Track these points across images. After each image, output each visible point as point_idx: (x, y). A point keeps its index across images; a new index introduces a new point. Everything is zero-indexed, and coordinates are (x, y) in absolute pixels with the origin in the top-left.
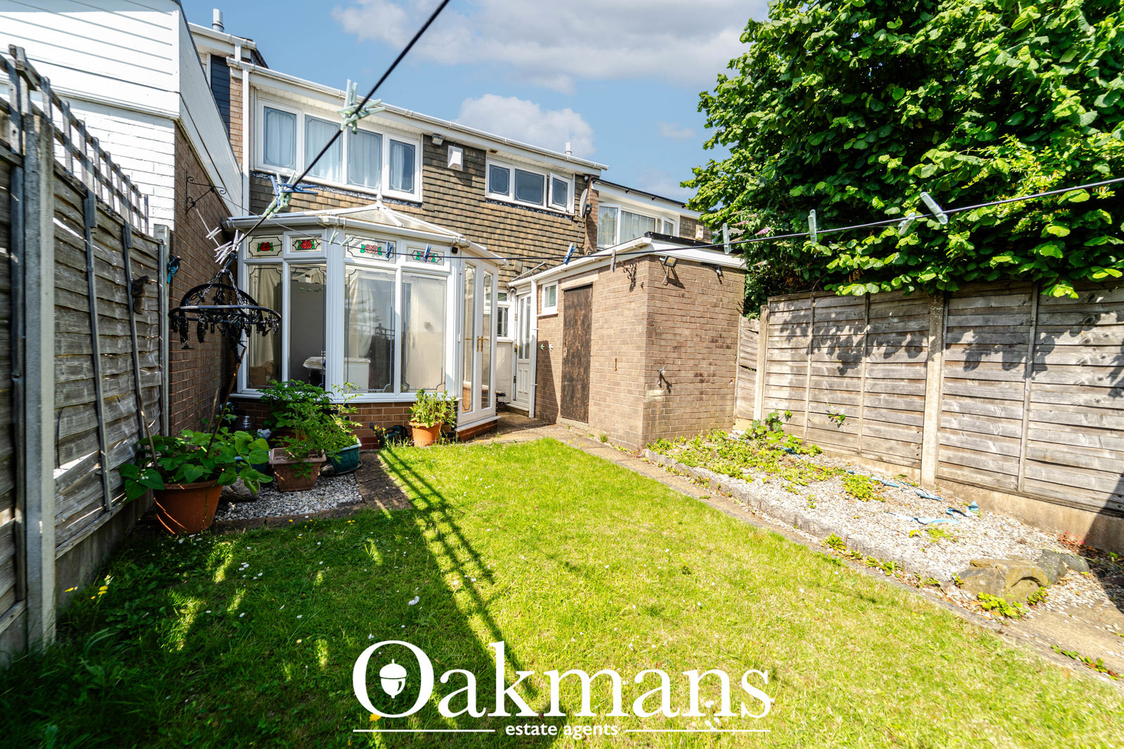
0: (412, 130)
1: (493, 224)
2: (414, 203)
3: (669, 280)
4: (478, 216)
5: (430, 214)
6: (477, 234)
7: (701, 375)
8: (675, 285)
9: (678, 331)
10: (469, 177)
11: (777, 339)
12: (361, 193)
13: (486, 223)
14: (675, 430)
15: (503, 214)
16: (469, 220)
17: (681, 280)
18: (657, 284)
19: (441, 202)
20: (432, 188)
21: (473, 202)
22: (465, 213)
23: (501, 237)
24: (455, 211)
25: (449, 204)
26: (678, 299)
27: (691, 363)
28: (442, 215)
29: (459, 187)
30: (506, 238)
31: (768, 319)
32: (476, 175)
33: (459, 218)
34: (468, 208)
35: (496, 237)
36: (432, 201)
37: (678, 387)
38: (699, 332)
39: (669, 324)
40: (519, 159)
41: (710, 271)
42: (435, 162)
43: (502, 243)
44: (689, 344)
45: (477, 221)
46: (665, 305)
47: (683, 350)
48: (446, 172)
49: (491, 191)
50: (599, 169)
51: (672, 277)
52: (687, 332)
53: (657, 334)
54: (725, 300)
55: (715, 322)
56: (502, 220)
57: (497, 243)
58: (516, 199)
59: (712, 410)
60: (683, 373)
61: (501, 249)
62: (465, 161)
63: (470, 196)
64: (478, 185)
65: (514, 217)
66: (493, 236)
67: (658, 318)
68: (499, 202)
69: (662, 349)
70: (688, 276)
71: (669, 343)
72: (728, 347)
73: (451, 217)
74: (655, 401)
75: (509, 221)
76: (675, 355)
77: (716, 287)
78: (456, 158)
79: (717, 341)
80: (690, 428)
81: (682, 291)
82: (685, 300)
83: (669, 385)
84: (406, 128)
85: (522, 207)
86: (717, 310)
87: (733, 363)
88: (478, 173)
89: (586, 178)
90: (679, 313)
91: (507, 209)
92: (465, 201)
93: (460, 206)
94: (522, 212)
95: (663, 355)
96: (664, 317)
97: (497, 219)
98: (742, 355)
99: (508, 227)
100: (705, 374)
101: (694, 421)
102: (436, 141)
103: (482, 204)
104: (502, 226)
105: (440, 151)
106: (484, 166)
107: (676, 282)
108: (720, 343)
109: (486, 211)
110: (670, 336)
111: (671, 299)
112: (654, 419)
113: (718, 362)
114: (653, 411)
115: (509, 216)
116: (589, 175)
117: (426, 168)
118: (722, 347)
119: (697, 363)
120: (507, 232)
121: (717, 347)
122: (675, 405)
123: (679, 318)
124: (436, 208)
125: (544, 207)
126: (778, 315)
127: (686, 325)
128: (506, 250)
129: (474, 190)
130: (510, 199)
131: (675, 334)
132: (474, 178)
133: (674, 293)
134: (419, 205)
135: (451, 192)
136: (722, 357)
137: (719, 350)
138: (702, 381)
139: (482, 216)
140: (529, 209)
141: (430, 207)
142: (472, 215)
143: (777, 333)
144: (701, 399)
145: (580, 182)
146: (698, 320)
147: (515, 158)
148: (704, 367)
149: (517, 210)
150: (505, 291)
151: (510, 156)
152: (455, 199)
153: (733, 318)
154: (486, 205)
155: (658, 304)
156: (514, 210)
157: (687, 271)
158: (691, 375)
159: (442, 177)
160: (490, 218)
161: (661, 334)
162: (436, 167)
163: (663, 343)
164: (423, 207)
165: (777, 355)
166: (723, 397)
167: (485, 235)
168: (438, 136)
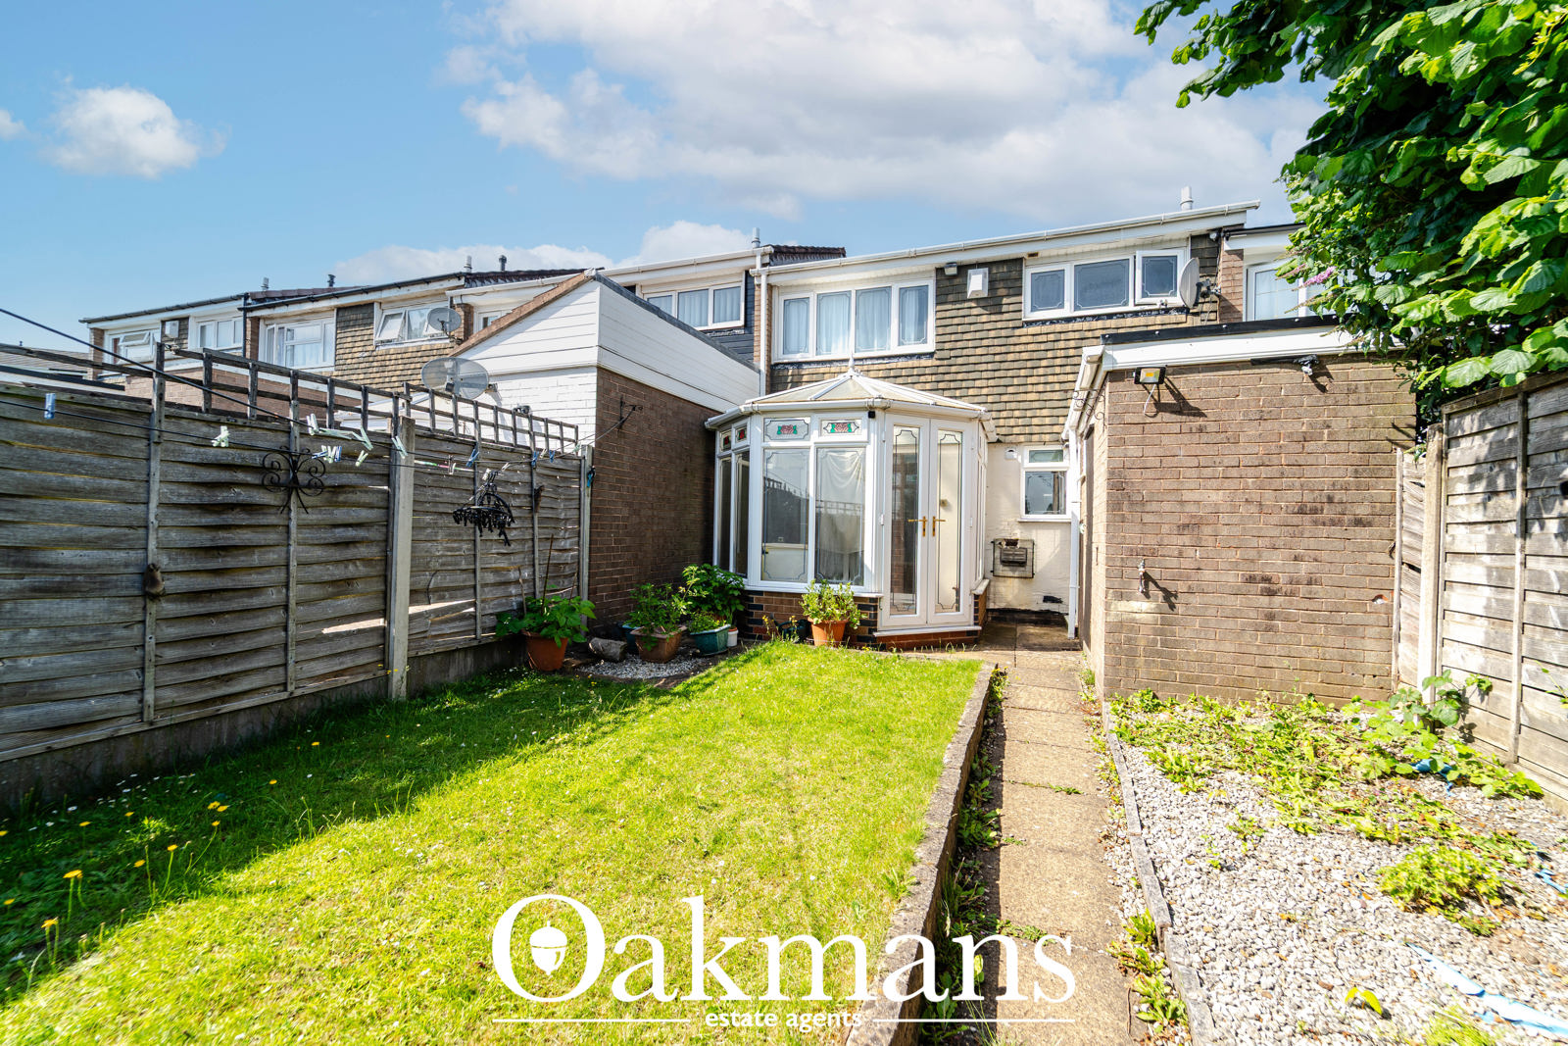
0: (922, 269)
1: (1035, 355)
2: (925, 354)
3: (1160, 407)
4: (1012, 349)
5: (945, 362)
6: (1010, 373)
7: (1267, 580)
8: (1180, 413)
9: (1187, 496)
10: (996, 301)
11: (1462, 500)
12: (866, 359)
13: (1025, 356)
14: (1192, 680)
15: (1052, 337)
16: (997, 358)
17: (1192, 403)
18: (1128, 418)
19: (959, 344)
20: (948, 330)
21: (1003, 333)
22: (992, 350)
23: (1049, 371)
24: (979, 351)
25: (970, 344)
26: (1186, 438)
27: (1234, 556)
28: (960, 361)
29: (984, 318)
30: (1057, 370)
31: (1442, 457)
32: (1008, 296)
33: (984, 359)
34: (996, 342)
35: (1041, 371)
36: (947, 346)
37: (1196, 600)
38: (1255, 495)
39: (1165, 484)
40: (1078, 249)
41: (1284, 374)
42: (951, 298)
43: (1050, 379)
44: (1224, 518)
45: (1010, 357)
46: (1148, 451)
47: (1207, 530)
48: (966, 305)
49: (1033, 309)
50: (1243, 211)
51: (1167, 398)
52: (1217, 497)
53: (1132, 503)
54: (1340, 425)
55: (1308, 471)
56: (1049, 346)
57: (1042, 379)
58: (1076, 308)
59: (1311, 655)
60: (1208, 575)
61: (1048, 387)
62: (992, 284)
63: (999, 325)
64: (1012, 308)
65: (1071, 335)
66: (1035, 372)
67: (1135, 476)
68: (1044, 322)
69: (1146, 529)
70: (1213, 391)
71: (1168, 518)
72: (1359, 522)
73: (972, 360)
74: (1133, 620)
75: (1062, 344)
76: (1186, 540)
77: (1306, 401)
78: (977, 283)
79: (1314, 511)
80: (1239, 683)
81: (1200, 421)
82: (1205, 438)
83: (1169, 596)
84: (915, 269)
85: (1084, 318)
86: (1310, 446)
87: (1384, 558)
88: (1012, 291)
89: (1213, 236)
90: (1194, 462)
91: (1058, 327)
92: (992, 334)
93: (985, 343)
94: (1086, 325)
95: (1152, 540)
96: (1148, 474)
97: (1043, 347)
98: (1406, 539)
99: (1062, 353)
100: (1283, 579)
101: (1249, 671)
102: (953, 271)
103: (1017, 332)
104: (1050, 354)
105: (957, 281)
106: (1020, 279)
107: (1182, 407)
108: (1328, 512)
109: (1024, 340)
110: (1166, 507)
111: (1166, 439)
112: (1132, 654)
113: (1324, 555)
114: (1129, 640)
115: (1063, 336)
116: (1219, 230)
117: (940, 307)
118: (1333, 523)
119: (1252, 554)
120: (1058, 362)
121: (1315, 523)
122: (1188, 633)
123: (1194, 473)
124: (953, 353)
125: (1131, 307)
126: (1465, 443)
127: (1215, 483)
128: (1057, 387)
129: (1006, 316)
130: (1067, 311)
131: (1182, 502)
132: (1005, 301)
133: (1176, 428)
134: (931, 355)
135: (973, 328)
136: (1338, 544)
137: (1324, 531)
138: (1271, 593)
139: (1017, 348)
140: (1098, 317)
141: (946, 354)
142: (1003, 349)
143: (1462, 488)
144: (1268, 629)
145: (1204, 245)
146: (1251, 472)
147: (1070, 251)
148: (1276, 564)
149: (1076, 325)
150: (1059, 447)
151: (1062, 252)
152: (978, 335)
153: (1375, 459)
154: (1024, 331)
155: (1134, 451)
156: (1070, 326)
157: (1210, 384)
158: (1233, 578)
159: (961, 313)
160: (1031, 347)
161: (1143, 503)
162: (952, 302)
163: (1147, 518)
164: (936, 356)
165: (1462, 539)
166: (1351, 630)
167: (1023, 372)
168: (950, 265)
